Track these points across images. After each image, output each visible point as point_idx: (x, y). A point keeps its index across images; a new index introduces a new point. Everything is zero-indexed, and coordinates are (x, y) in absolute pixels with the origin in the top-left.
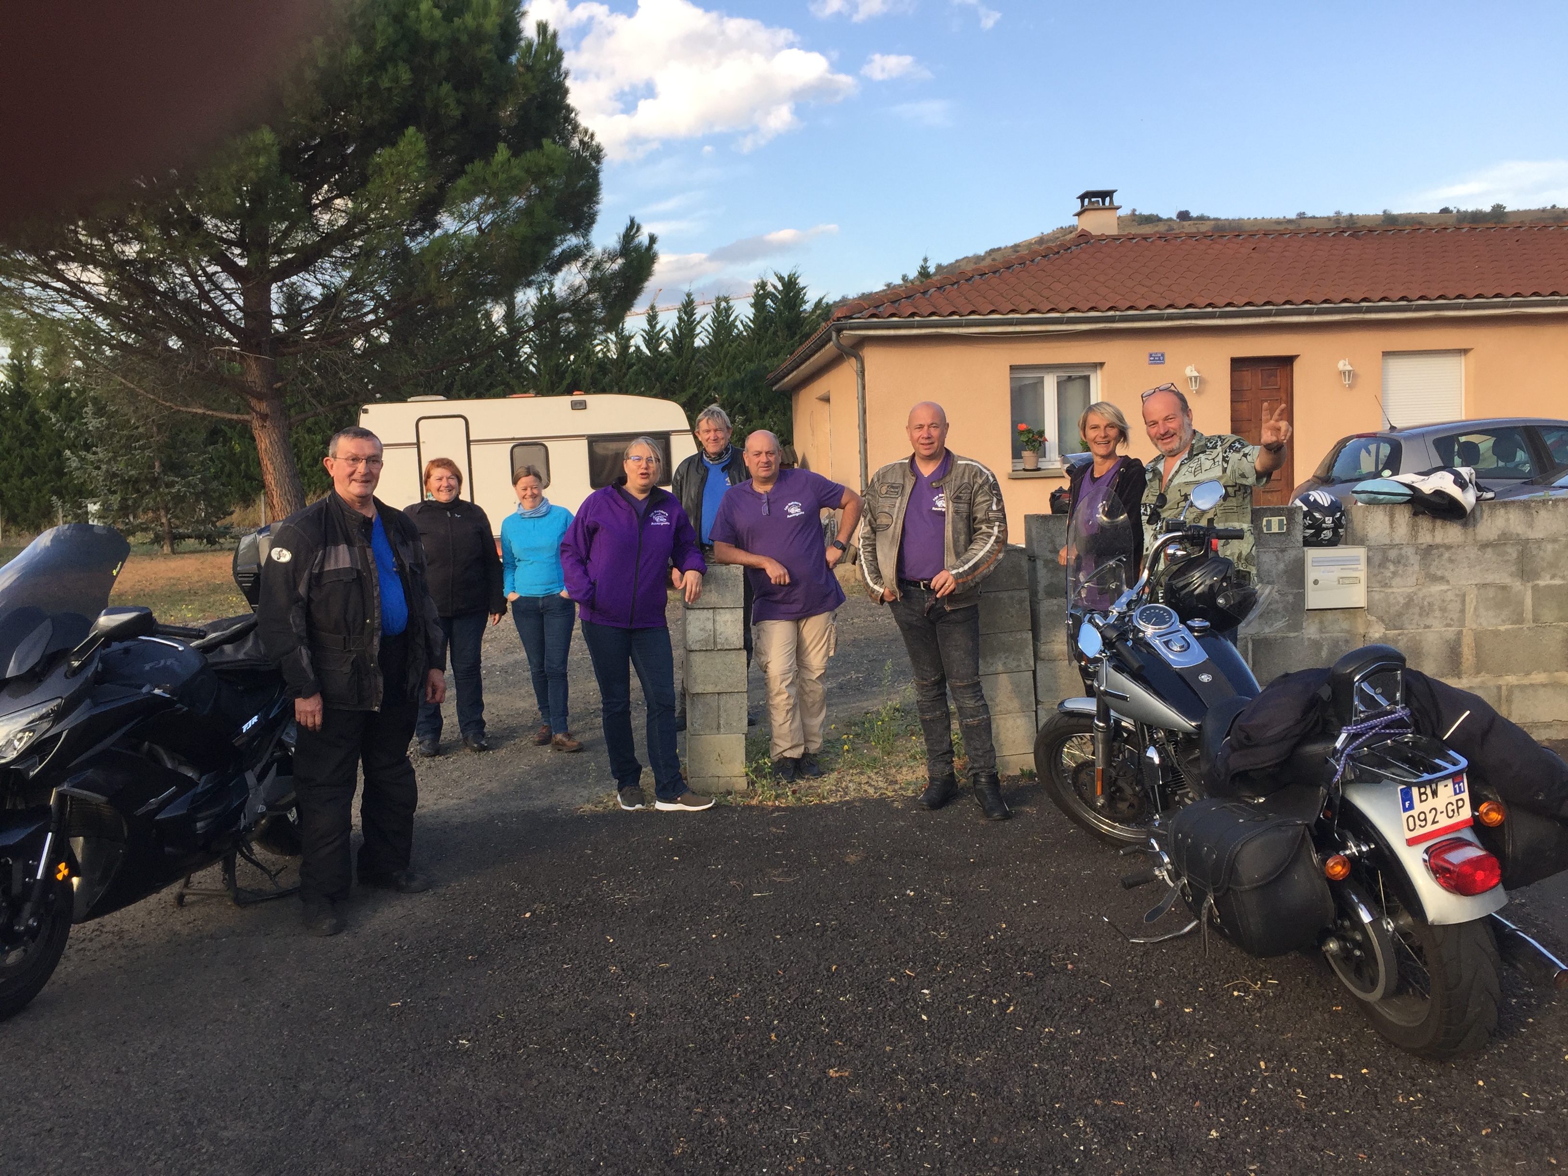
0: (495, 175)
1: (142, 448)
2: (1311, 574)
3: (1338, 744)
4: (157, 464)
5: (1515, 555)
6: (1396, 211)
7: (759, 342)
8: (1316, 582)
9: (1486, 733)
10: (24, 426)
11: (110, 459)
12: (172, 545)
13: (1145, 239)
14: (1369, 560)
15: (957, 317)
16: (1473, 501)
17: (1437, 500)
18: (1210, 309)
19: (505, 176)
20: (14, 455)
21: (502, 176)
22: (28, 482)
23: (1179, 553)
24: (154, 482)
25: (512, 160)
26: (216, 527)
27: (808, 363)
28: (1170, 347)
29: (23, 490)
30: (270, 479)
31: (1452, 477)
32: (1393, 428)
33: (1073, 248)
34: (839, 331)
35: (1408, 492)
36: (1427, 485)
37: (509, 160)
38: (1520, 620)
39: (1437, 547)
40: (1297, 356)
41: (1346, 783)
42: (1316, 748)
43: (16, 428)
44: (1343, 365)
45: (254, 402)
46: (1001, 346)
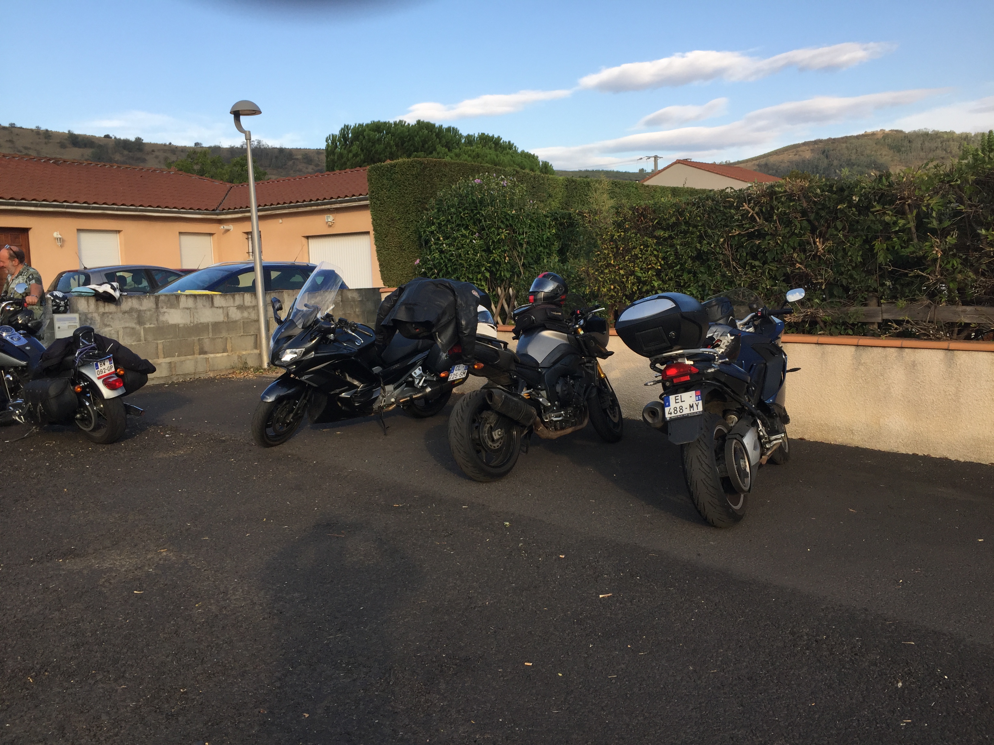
2: (57, 324)
3: (76, 355)
5: (136, 316)
6: (77, 132)
8: (59, 328)
9: (117, 349)
14: (80, 319)
16: (119, 295)
17: (104, 295)
23: (12, 309)
31: (110, 286)
32: (85, 268)
35: (94, 292)
36: (101, 289)
38: (140, 340)
39: (107, 313)
40: (30, 228)
41: (79, 367)
42: (70, 358)
44: (56, 235)
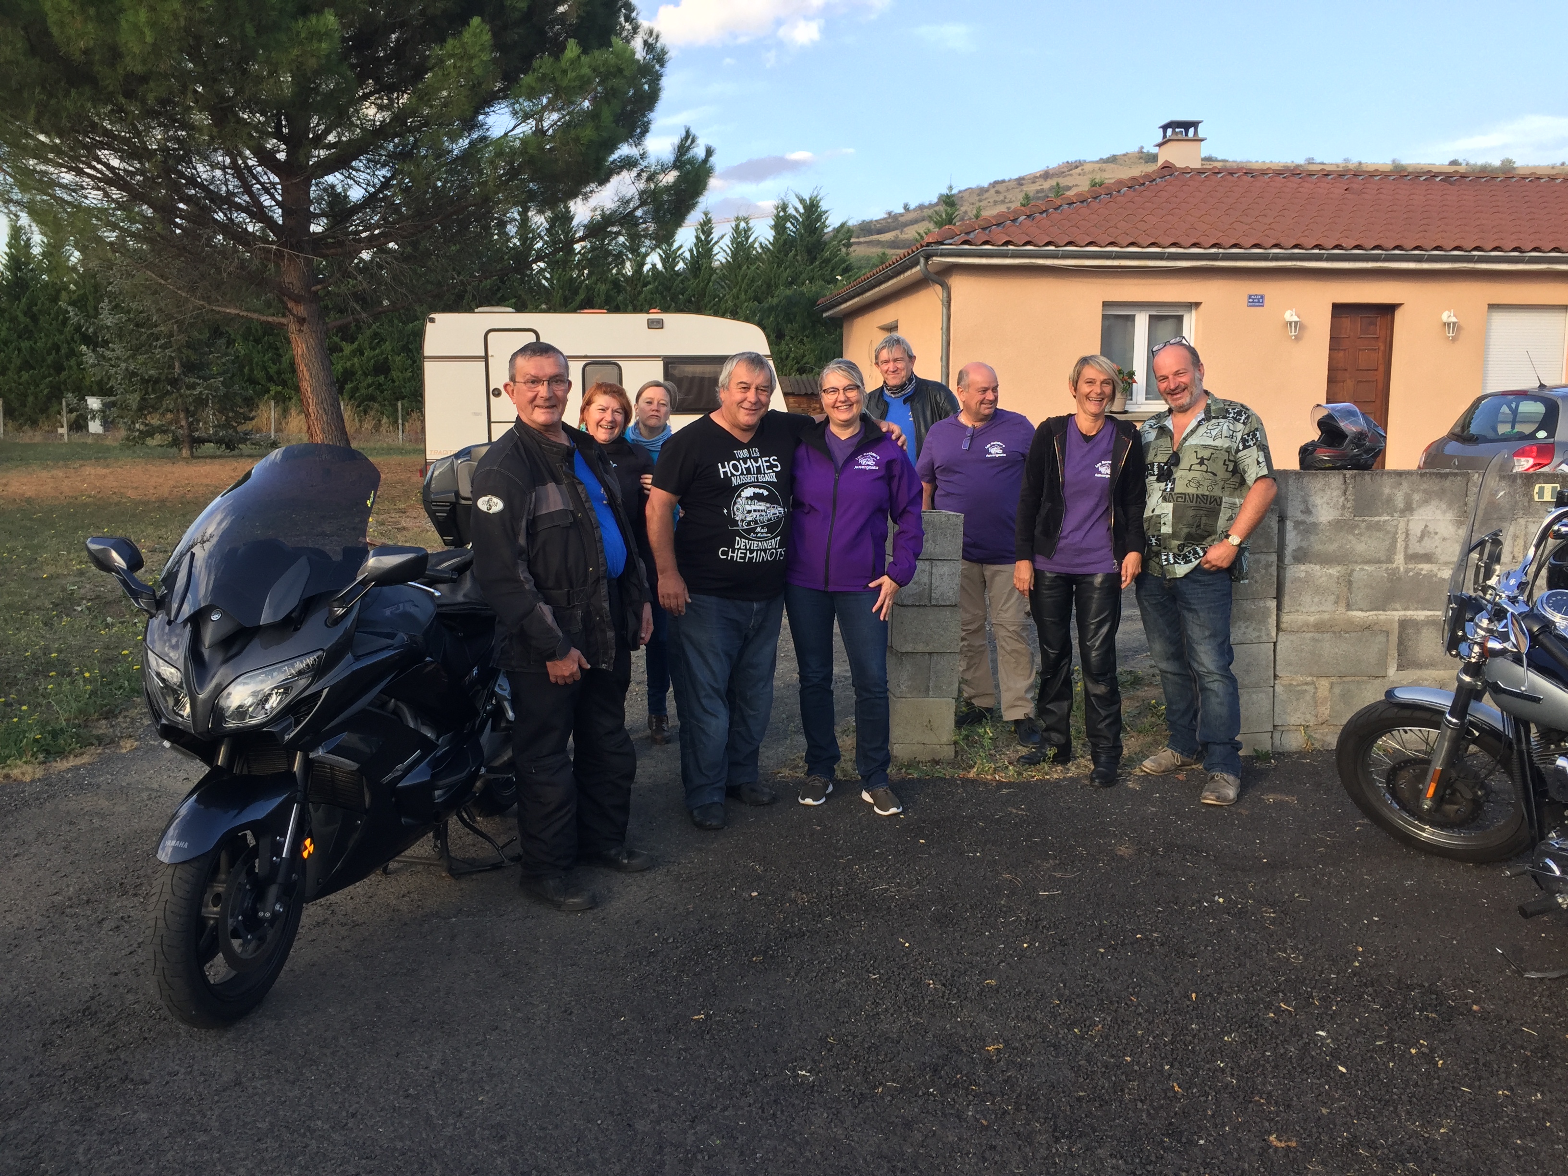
0: (564, 72)
1: (164, 347)
4: (177, 364)
7: (779, 266)
10: (21, 318)
11: (128, 358)
12: (191, 448)
13: (1232, 174)
15: (1052, 248)
18: (1316, 251)
19: (574, 74)
20: (11, 348)
21: (571, 75)
22: (25, 376)
24: (174, 382)
25: (583, 58)
26: (237, 432)
27: (877, 289)
28: (1271, 289)
29: (20, 384)
30: (306, 386)
32: (1542, 386)
33: (1158, 180)
34: (928, 257)
37: (579, 57)
40: (1400, 305)
43: (13, 319)
44: (1448, 316)
45: (291, 304)
46: (1094, 280)
